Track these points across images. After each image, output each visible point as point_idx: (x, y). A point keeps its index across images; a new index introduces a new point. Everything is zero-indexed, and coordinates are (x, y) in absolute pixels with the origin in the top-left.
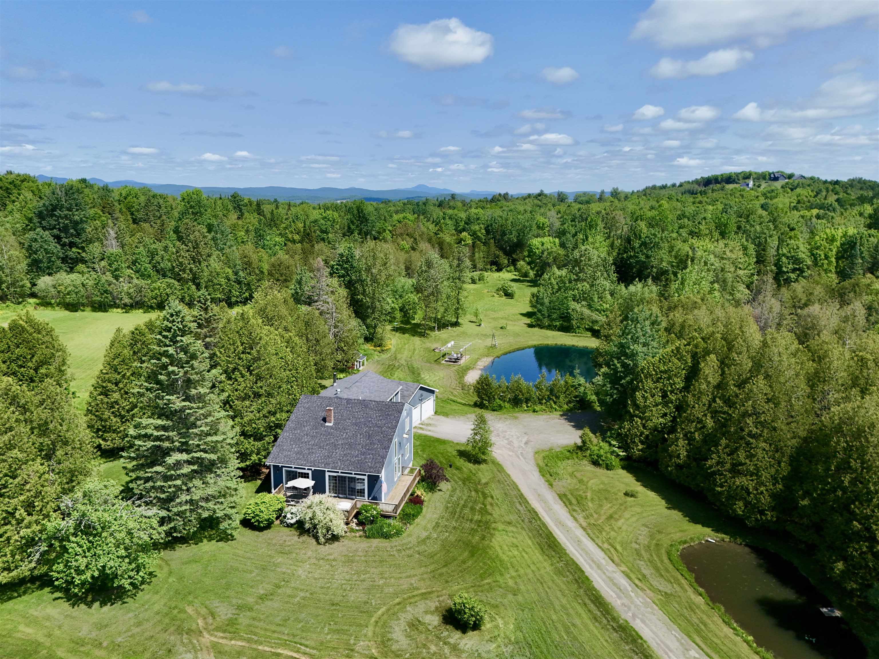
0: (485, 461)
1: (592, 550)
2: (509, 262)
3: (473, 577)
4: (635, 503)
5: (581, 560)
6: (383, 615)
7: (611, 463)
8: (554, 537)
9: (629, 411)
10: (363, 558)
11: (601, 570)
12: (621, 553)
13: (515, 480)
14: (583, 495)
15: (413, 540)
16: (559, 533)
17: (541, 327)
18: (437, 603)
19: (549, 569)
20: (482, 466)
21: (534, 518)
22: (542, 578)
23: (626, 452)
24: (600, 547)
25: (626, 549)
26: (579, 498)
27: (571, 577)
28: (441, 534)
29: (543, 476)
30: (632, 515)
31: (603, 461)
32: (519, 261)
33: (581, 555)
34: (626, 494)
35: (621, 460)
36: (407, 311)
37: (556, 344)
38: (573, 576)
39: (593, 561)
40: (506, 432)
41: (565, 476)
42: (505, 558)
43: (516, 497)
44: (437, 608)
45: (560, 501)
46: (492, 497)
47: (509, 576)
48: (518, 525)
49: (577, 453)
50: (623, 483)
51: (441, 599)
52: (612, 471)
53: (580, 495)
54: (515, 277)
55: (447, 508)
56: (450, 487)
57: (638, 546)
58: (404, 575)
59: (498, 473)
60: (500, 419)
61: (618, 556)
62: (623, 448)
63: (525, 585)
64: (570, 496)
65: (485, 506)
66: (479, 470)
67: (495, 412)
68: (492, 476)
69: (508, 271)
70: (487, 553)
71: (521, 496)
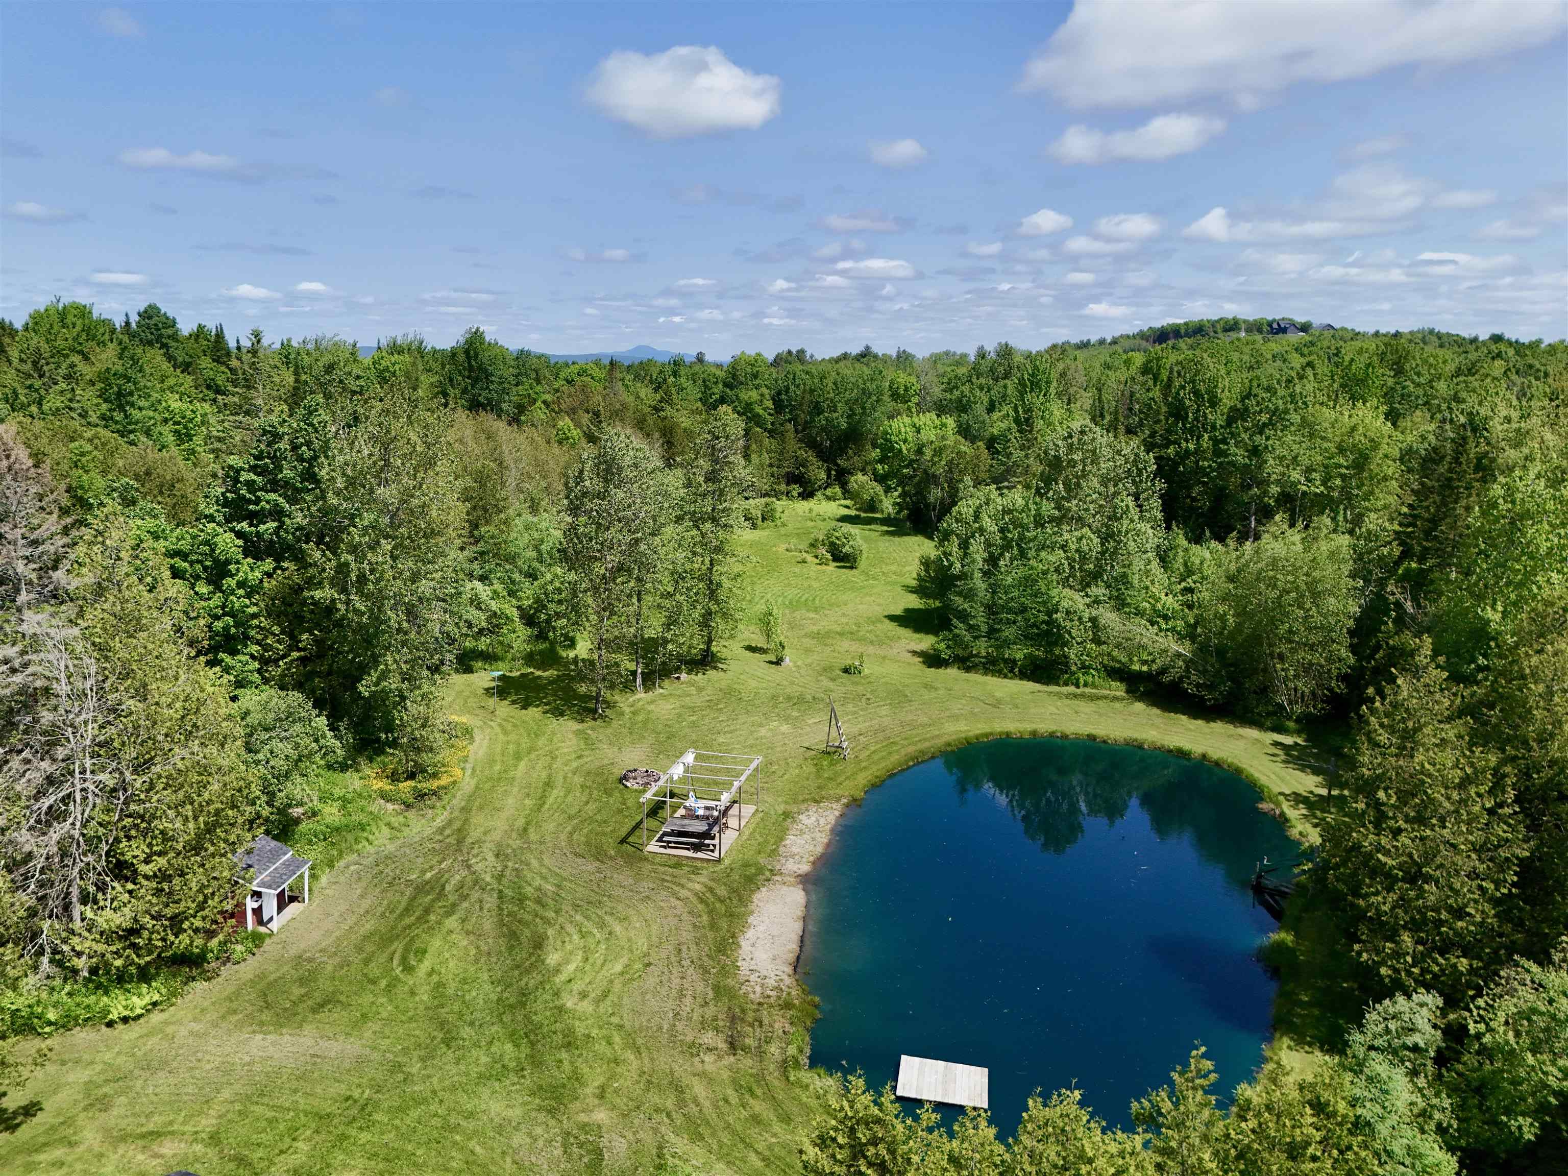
2: (829, 476)
17: (966, 663)
32: (852, 474)
36: (548, 622)
54: (846, 512)
69: (828, 498)
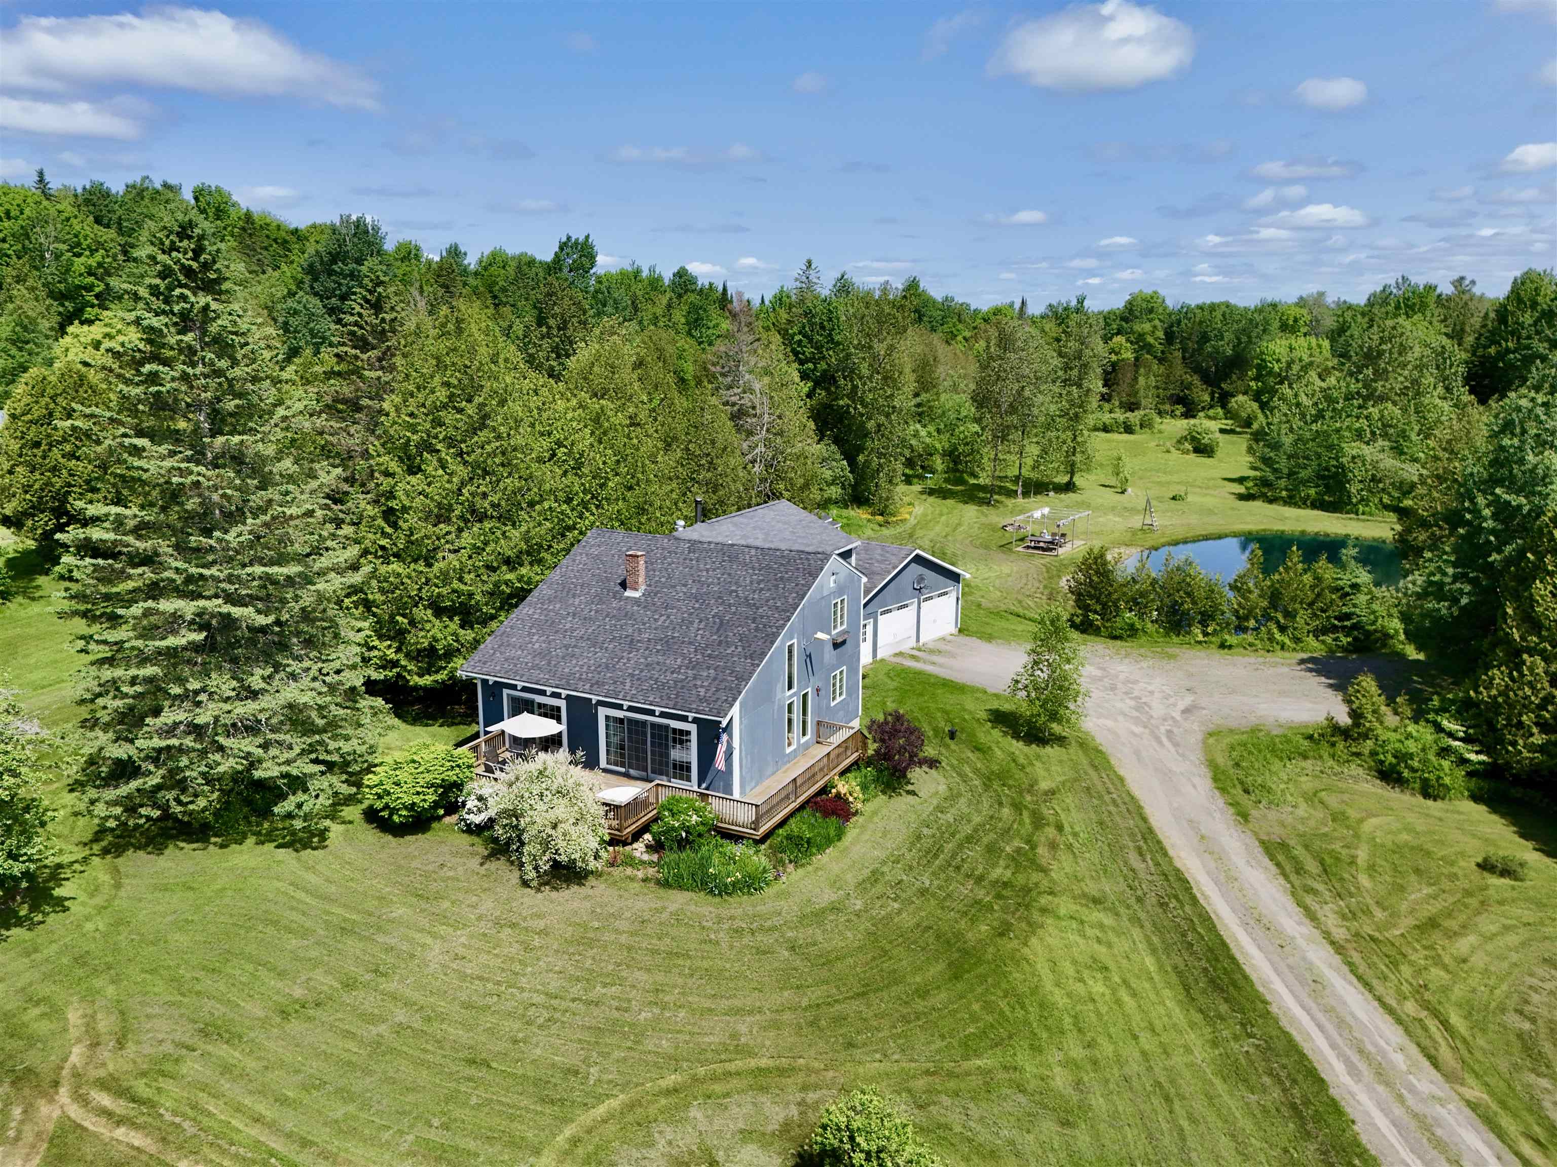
0: (1060, 740)
1: (1361, 1015)
2: (1212, 398)
3: (939, 1044)
4: (1515, 894)
5: (1321, 1041)
6: (605, 1121)
7: (1439, 778)
8: (1233, 959)
9: (1508, 637)
10: (623, 939)
11: (1387, 1084)
12: (1464, 1041)
13: (1137, 792)
14: (1344, 852)
15: (790, 908)
16: (1253, 950)
17: (1270, 499)
18: (794, 1111)
19: (1201, 1054)
20: (1048, 749)
21: (1176, 897)
22: (1172, 1082)
23: (1488, 754)
24: (1391, 1011)
25: (1484, 1031)
26: (1329, 861)
27: (1276, 1093)
28: (879, 903)
29: (1223, 790)
30: (1507, 928)
31: (1413, 770)
32: (1234, 396)
33: (1320, 1027)
34: (1486, 866)
35: (1470, 774)
36: (959, 457)
37: (1303, 532)
38: (1284, 1090)
39: (1361, 1051)
40: (1136, 682)
41: (1289, 798)
42: (1059, 998)
43: (1132, 835)
44: (786, 1127)
45: (1266, 861)
46: (1060, 828)
47: (1059, 1056)
48: (1122, 910)
49: (1333, 745)
50: (1474, 836)
51: (811, 1097)
52: (1439, 804)
53: (1331, 853)
54: (1224, 427)
55: (919, 838)
56: (942, 788)
57: (1527, 1026)
58: (724, 1004)
59: (1091, 772)
60: (1127, 656)
61: (1455, 1049)
62: (1481, 743)
63: (1107, 1095)
64: (1299, 851)
65: (1033, 847)
66: (1038, 757)
67: (1118, 643)
68: (1071, 774)
69: (1210, 417)
70: (1005, 975)
71: (1149, 834)
